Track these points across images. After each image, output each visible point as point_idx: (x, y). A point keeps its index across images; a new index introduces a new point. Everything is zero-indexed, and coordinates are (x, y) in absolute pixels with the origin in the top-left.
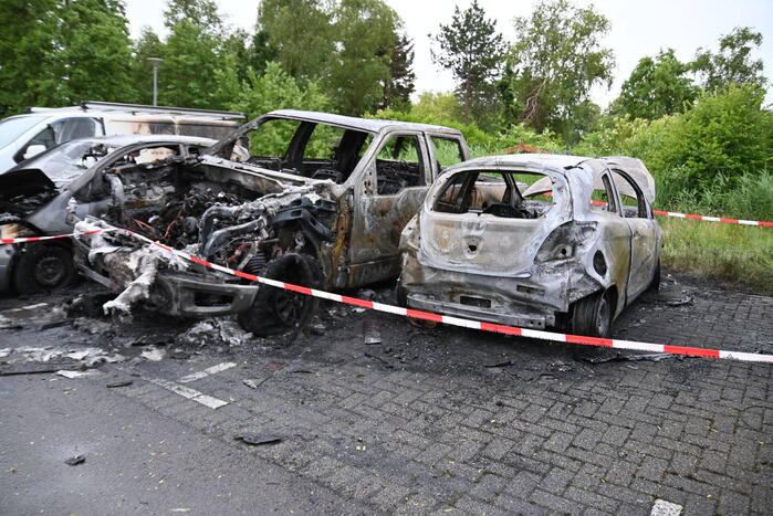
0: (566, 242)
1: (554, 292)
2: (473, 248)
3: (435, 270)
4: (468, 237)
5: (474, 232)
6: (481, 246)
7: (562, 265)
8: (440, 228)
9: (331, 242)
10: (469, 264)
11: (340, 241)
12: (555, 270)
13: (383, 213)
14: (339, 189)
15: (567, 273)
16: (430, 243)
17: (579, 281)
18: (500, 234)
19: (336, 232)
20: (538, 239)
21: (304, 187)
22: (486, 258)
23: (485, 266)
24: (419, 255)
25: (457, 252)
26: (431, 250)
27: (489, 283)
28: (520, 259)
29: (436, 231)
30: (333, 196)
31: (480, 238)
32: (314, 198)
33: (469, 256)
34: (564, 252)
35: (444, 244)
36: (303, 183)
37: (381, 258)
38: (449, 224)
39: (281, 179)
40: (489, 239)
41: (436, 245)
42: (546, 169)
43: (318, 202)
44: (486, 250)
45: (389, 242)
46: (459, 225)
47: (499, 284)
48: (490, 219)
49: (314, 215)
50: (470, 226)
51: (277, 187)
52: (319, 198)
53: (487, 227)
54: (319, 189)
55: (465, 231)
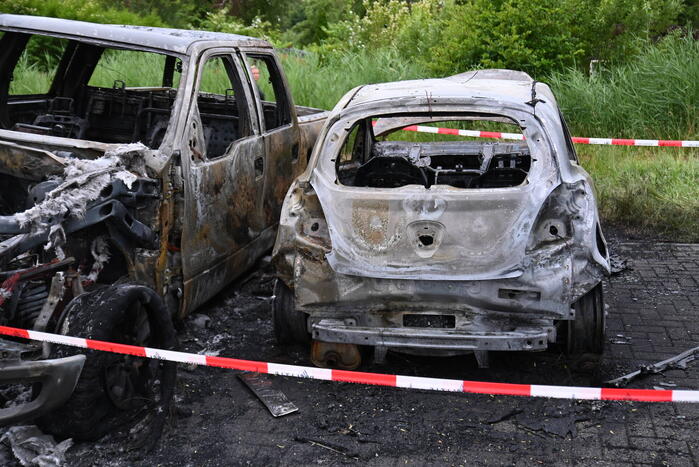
0: (555, 216)
1: (554, 293)
2: (427, 241)
3: (357, 279)
4: (416, 224)
5: (424, 216)
6: (439, 237)
7: (560, 252)
8: (364, 214)
9: (152, 248)
10: (424, 267)
11: (164, 245)
12: (551, 261)
13: (217, 189)
14: (157, 158)
15: (568, 261)
16: (350, 239)
17: (582, 272)
18: (468, 214)
19: (159, 232)
20: (526, 217)
21: (100, 161)
22: (452, 253)
23: (451, 266)
24: (331, 258)
25: (402, 249)
26: (353, 249)
27: (455, 291)
28: (505, 250)
29: (356, 217)
30: (151, 171)
31: (437, 224)
32: (128, 178)
33: (423, 254)
34: (554, 230)
35: (375, 237)
36: (99, 153)
37: (218, 260)
38: (381, 206)
39: (51, 147)
40: (453, 225)
41: (362, 242)
42: (505, 107)
43: (135, 184)
44: (449, 243)
45: (225, 234)
46: (399, 205)
47: (472, 292)
48: (444, 193)
49: (130, 207)
50: (418, 206)
51: (46, 162)
52: (135, 177)
53: (447, 206)
54: (131, 161)
55: (410, 215)
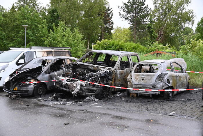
0: (161, 77)
1: (159, 87)
2: (143, 79)
3: (135, 84)
5: (143, 76)
6: (144, 79)
8: (136, 76)
9: (111, 80)
10: (143, 83)
11: (113, 80)
12: (159, 83)
13: (122, 74)
15: (162, 83)
16: (134, 79)
17: (164, 85)
18: (148, 76)
19: (112, 78)
21: (106, 69)
23: (146, 83)
24: (132, 82)
25: (140, 80)
26: (134, 81)
27: (146, 86)
28: (152, 81)
30: (112, 70)
31: (144, 77)
32: (108, 71)
33: (142, 81)
34: (161, 79)
35: (137, 79)
37: (122, 84)
38: (138, 75)
39: (100, 67)
40: (146, 77)
41: (135, 80)
42: (157, 63)
43: (109, 72)
44: (145, 80)
45: (123, 81)
46: (140, 75)
47: (148, 86)
48: (146, 73)
49: (108, 74)
50: (142, 75)
51: (99, 69)
52: (109, 71)
53: (146, 75)
54: (109, 69)
55: (141, 76)
